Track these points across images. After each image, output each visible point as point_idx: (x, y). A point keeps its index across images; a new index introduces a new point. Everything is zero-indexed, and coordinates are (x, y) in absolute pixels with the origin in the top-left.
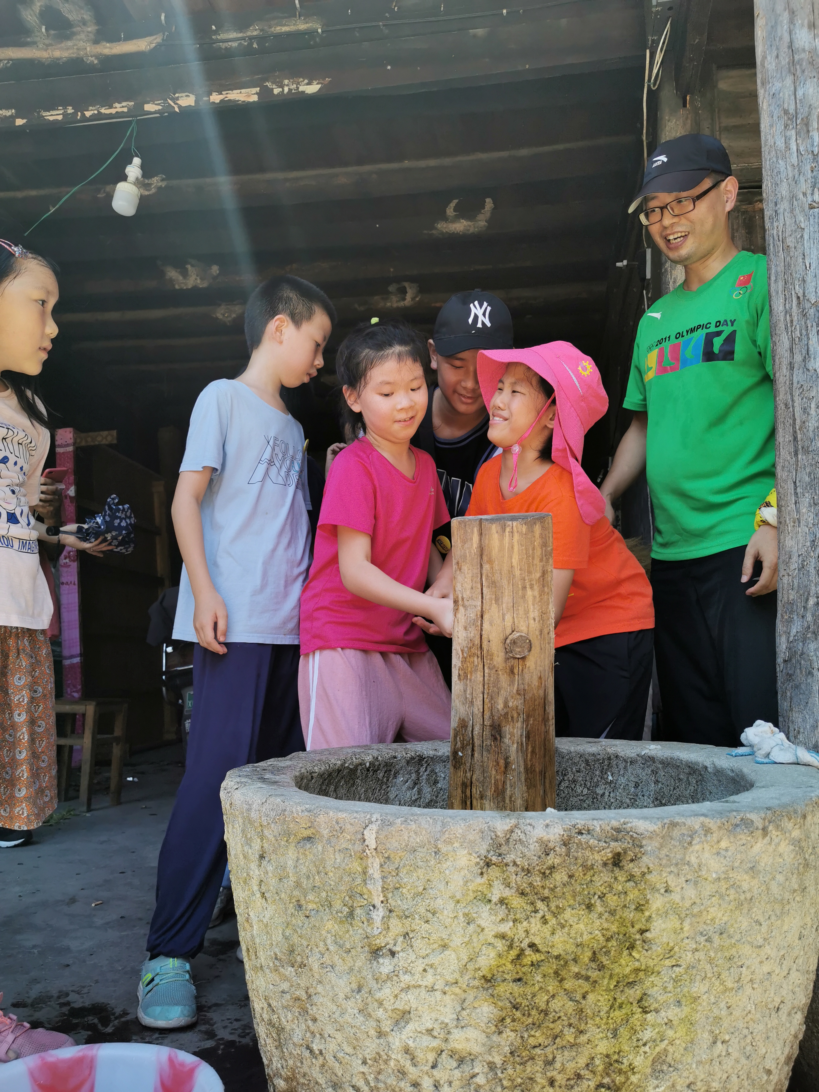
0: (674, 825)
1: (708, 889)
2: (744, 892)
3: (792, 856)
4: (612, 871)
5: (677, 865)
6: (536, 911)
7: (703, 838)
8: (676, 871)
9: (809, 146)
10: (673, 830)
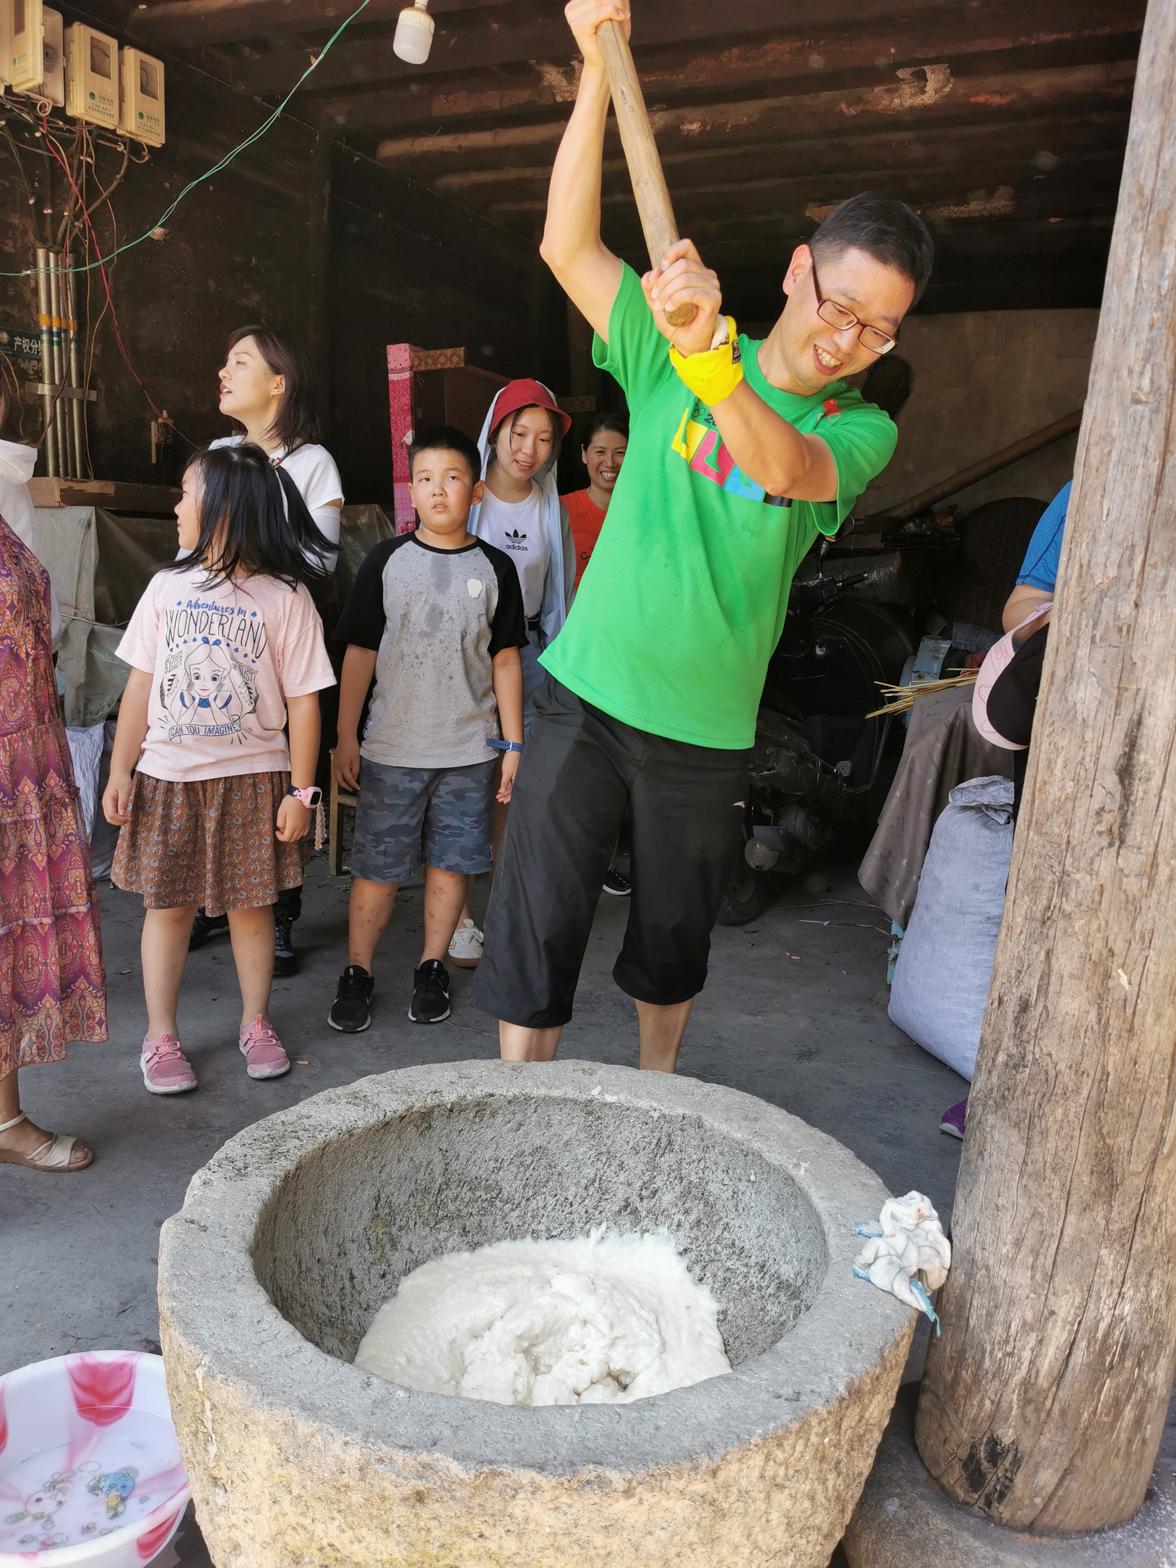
0: (494, 1474)
1: (540, 1541)
2: (595, 1548)
3: (688, 1511)
4: (413, 1507)
5: (493, 1515)
6: (333, 1519)
7: (529, 1496)
8: (491, 1521)
9: (1156, 274)
10: (493, 1479)
